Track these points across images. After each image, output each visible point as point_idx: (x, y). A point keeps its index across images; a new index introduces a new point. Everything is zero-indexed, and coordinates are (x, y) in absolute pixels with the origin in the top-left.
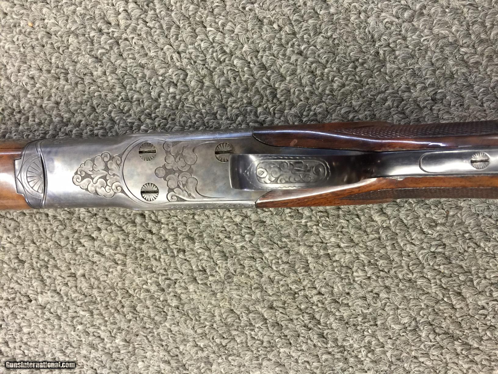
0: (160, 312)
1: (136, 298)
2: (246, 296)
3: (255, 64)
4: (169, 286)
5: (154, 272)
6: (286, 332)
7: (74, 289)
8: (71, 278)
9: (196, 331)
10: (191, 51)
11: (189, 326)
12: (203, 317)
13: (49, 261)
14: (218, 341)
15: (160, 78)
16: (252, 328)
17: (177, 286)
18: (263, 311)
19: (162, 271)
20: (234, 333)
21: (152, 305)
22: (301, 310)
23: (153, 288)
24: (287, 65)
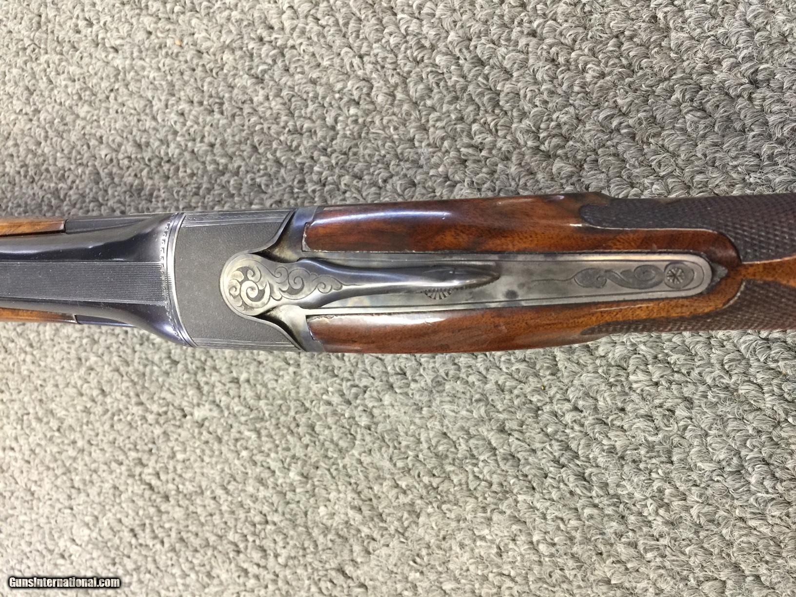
0: (346, 434)
1: (314, 414)
2: (464, 413)
3: (465, 59)
4: (356, 397)
5: (337, 376)
6: (526, 469)
7: (236, 400)
8: (232, 385)
9: (395, 465)
10: (376, 51)
11: (385, 456)
12: (404, 443)
13: (206, 360)
14: (426, 479)
15: (337, 96)
16: (474, 461)
17: (366, 396)
18: (490, 436)
19: (346, 375)
20: (449, 468)
21: (336, 424)
22: (547, 435)
23: (336, 399)
24: (514, 53)
